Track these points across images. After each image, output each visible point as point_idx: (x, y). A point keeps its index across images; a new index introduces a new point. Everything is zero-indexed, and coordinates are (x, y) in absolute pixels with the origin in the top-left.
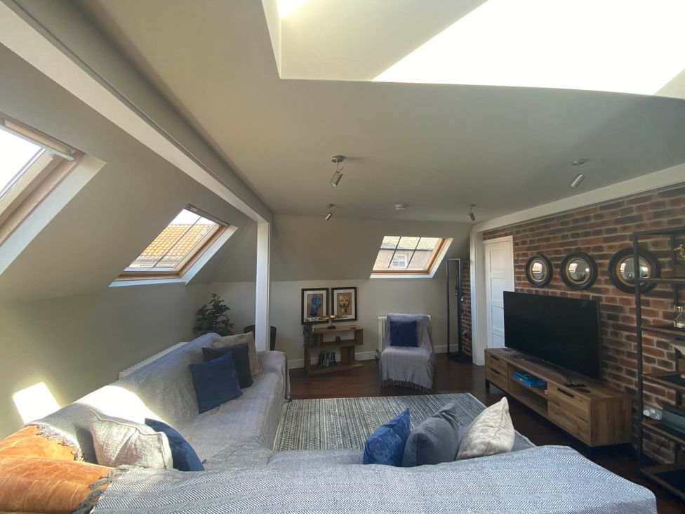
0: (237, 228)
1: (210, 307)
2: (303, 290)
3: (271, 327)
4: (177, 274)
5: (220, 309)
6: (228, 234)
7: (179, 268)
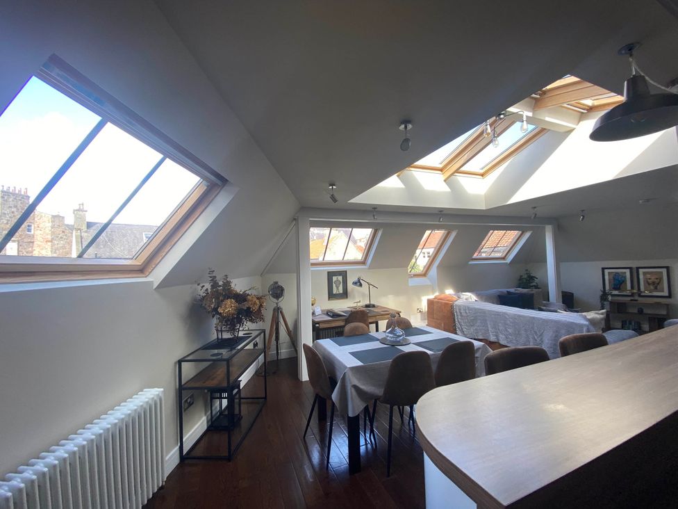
0: (531, 232)
1: (526, 276)
2: (603, 269)
3: (563, 292)
4: (504, 258)
5: (531, 278)
6: (527, 235)
7: (504, 255)
